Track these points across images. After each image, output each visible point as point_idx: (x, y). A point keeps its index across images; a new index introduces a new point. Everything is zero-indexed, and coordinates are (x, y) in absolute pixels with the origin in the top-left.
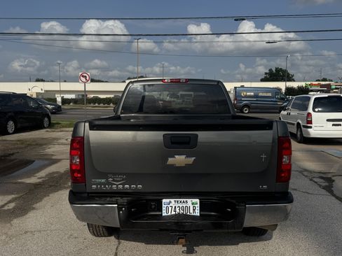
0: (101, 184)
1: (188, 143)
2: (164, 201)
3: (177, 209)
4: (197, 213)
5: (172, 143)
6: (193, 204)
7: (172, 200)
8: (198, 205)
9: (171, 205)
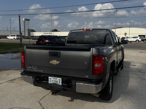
0: (30, 69)
1: (57, 55)
2: (49, 77)
3: (54, 81)
4: (61, 84)
5: (52, 55)
6: (59, 80)
7: (52, 78)
8: (61, 81)
9: (52, 79)
